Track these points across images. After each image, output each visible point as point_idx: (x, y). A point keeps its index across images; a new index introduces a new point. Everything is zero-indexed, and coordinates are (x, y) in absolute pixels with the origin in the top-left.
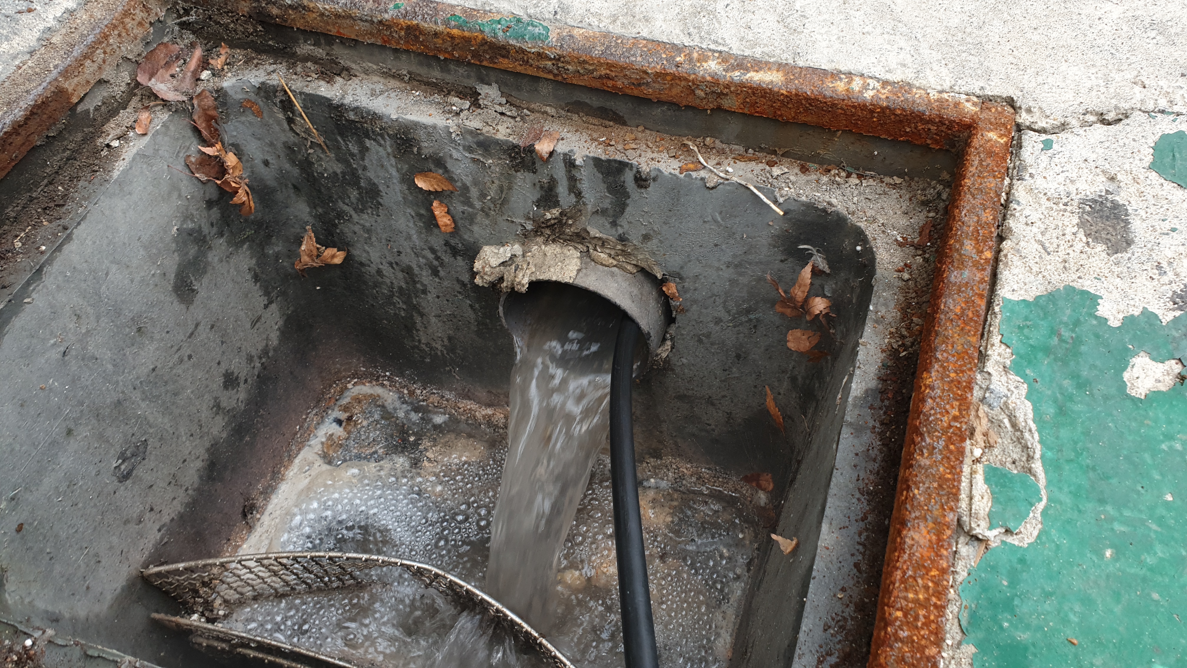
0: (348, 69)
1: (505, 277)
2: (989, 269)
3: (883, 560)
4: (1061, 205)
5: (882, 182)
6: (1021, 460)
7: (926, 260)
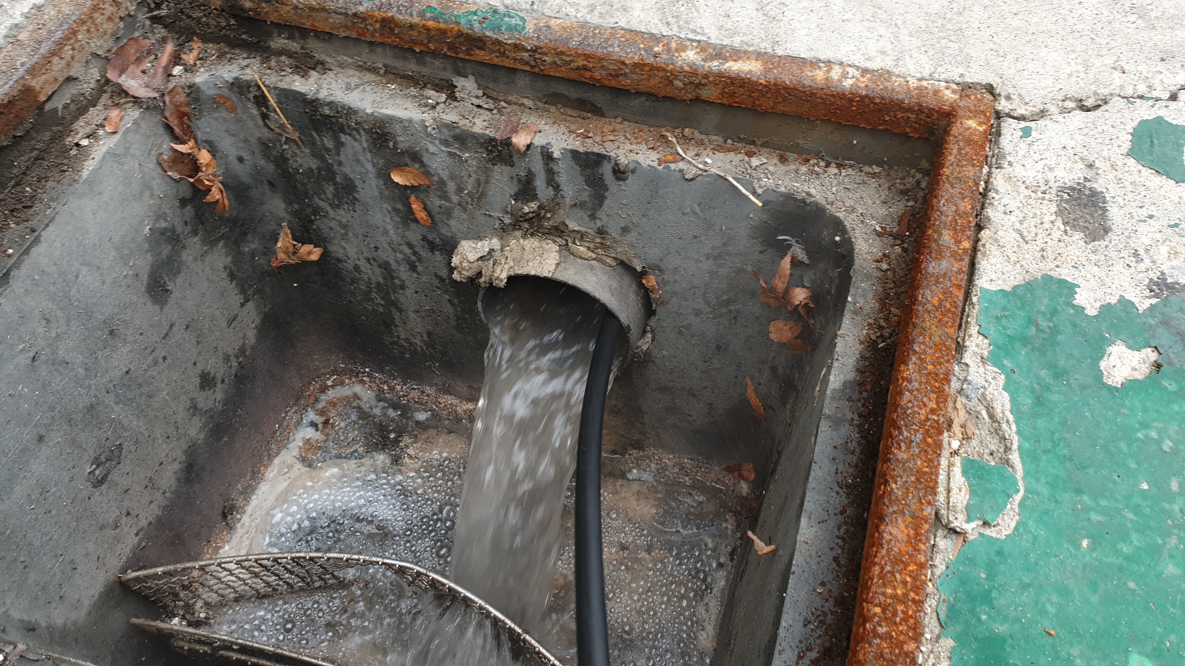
0: (322, 63)
1: (483, 272)
2: (967, 259)
3: (862, 554)
4: (1039, 193)
5: (861, 171)
6: (998, 451)
7: (905, 250)
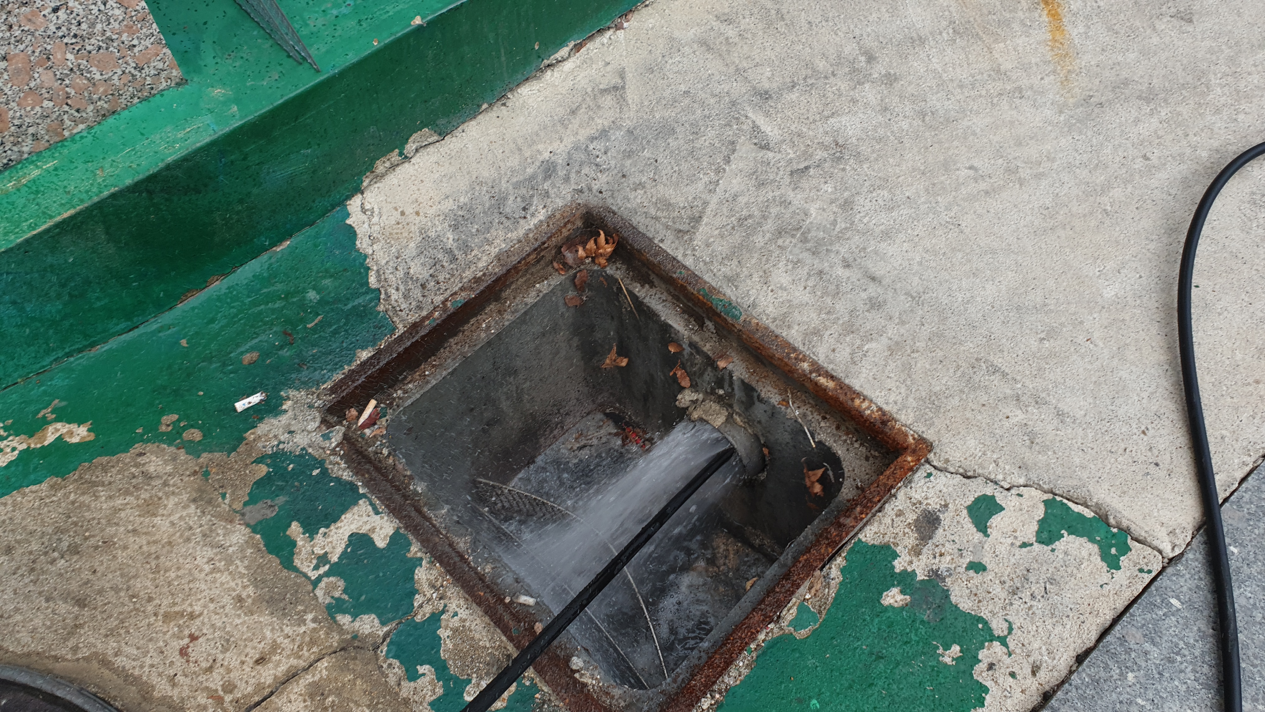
0: (652, 283)
2: (861, 523)
4: (914, 507)
5: (870, 452)
6: (821, 607)
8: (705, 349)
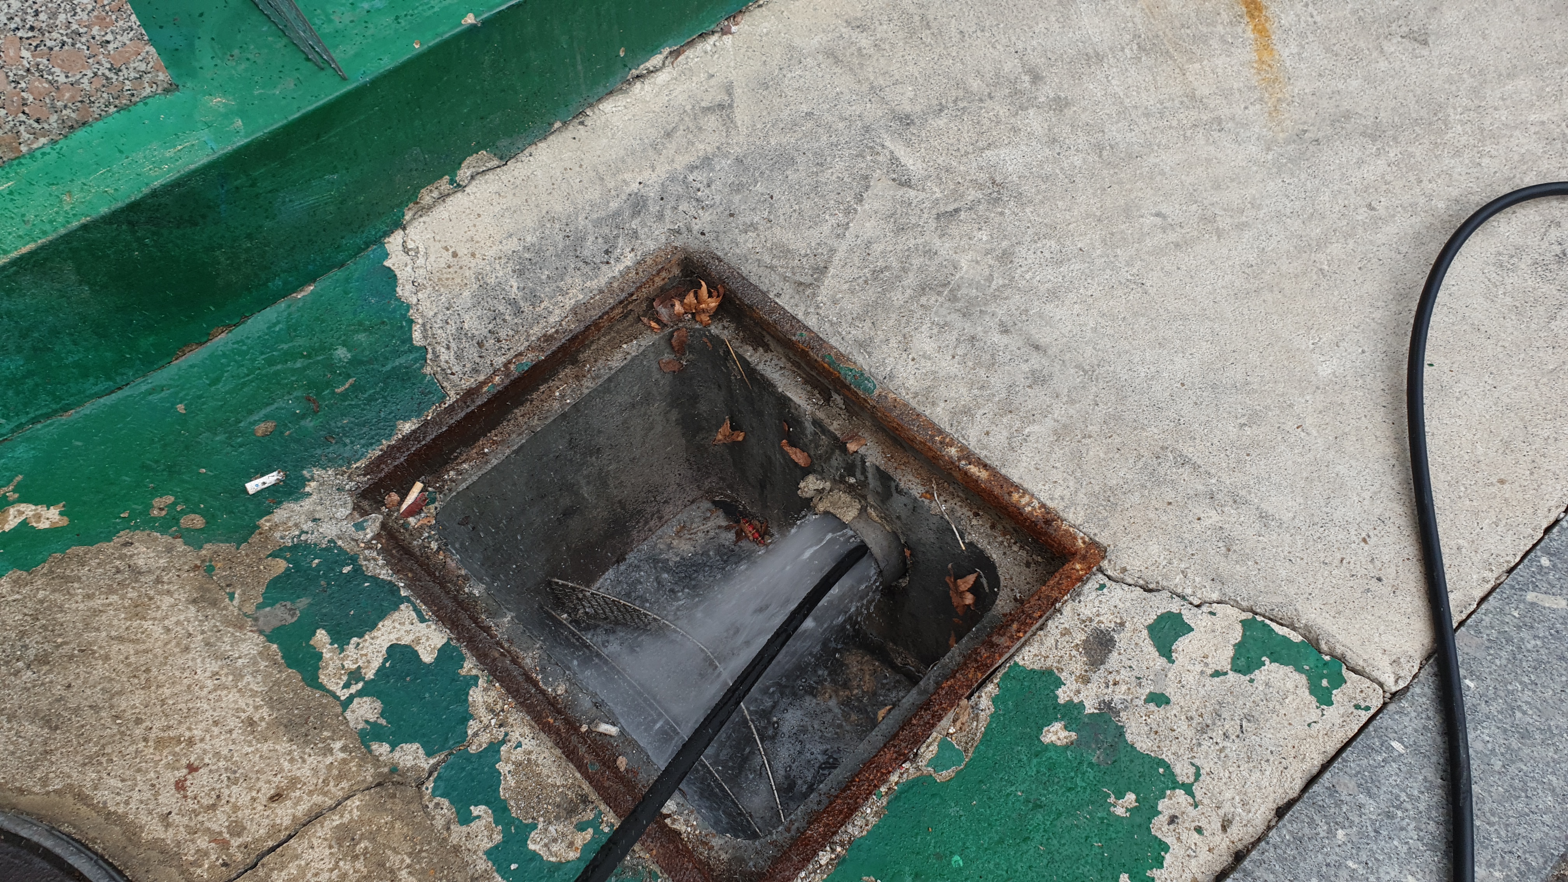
0: (767, 346)
2: (1018, 642)
4: (1083, 626)
5: (1031, 556)
6: (968, 744)
8: (832, 428)
